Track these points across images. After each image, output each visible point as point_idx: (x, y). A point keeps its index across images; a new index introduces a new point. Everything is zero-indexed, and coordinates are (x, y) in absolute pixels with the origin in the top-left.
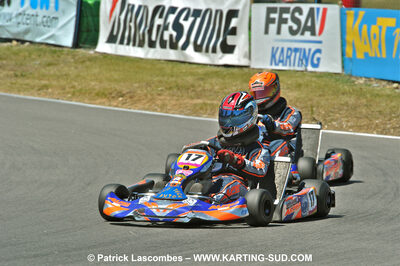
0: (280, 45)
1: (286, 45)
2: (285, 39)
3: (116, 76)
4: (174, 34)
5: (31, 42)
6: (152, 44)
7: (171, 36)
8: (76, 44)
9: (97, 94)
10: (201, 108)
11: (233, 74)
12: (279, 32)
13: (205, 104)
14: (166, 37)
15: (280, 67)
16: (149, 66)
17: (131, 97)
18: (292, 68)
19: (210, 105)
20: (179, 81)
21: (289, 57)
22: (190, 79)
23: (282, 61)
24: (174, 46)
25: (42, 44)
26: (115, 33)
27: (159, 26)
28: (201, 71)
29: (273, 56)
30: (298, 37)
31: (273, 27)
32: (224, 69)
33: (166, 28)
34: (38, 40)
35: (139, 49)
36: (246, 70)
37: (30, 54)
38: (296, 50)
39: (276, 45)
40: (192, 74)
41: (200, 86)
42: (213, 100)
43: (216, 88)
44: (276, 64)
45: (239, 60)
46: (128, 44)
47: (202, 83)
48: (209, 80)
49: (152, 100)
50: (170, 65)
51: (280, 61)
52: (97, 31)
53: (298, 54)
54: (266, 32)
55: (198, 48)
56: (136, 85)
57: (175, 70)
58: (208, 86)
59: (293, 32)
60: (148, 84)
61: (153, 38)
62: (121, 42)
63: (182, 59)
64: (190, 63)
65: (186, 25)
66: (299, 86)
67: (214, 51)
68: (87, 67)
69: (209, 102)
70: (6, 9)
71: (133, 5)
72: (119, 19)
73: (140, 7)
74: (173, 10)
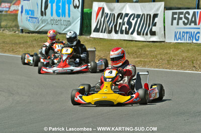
0: (179, 30)
1: (182, 31)
2: (181, 27)
4: (128, 27)
6: (116, 32)
7: (126, 28)
8: (81, 34)
10: (139, 63)
11: (156, 45)
12: (178, 24)
13: (141, 61)
14: (124, 29)
15: (179, 41)
16: (115, 43)
18: (185, 42)
19: (143, 61)
20: (129, 50)
21: (183, 36)
22: (135, 49)
23: (180, 38)
24: (127, 33)
26: (98, 27)
27: (120, 23)
28: (140, 44)
29: (176, 36)
30: (188, 26)
31: (175, 22)
32: (152, 43)
33: (124, 24)
34: (63, 32)
35: (109, 34)
36: (163, 43)
38: (187, 33)
39: (177, 31)
40: (136, 46)
41: (139, 52)
42: (145, 58)
43: (147, 53)
44: (177, 40)
45: (160, 38)
46: (104, 32)
47: (140, 50)
48: (144, 49)
50: (126, 42)
51: (179, 38)
52: (91, 26)
53: (188, 35)
54: (172, 24)
55: (139, 34)
56: (108, 52)
57: (128, 45)
58: (143, 52)
59: (185, 24)
61: (117, 29)
62: (102, 32)
63: (131, 39)
64: (136, 41)
65: (133, 22)
66: (189, 50)
67: (147, 34)
69: (143, 60)
70: (44, 17)
71: (108, 14)
72: (101, 20)
73: (111, 14)
74: (127, 15)
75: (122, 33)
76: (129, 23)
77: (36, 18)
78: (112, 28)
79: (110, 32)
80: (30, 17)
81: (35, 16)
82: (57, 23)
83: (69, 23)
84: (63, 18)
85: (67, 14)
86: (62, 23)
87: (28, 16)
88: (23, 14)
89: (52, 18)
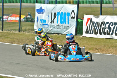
3: (92, 43)
4: (108, 30)
5: (61, 34)
7: (107, 31)
8: (76, 34)
9: (89, 49)
17: (100, 50)
20: (114, 45)
24: (108, 34)
25: (65, 34)
26: (88, 30)
27: (103, 28)
34: (64, 33)
35: (96, 35)
37: (63, 37)
49: (107, 51)
55: (116, 35)
56: (101, 46)
57: (111, 41)
60: (105, 46)
61: (101, 32)
62: (90, 33)
63: (111, 38)
65: (112, 27)
68: (82, 41)
70: (53, 24)
71: (94, 22)
72: (90, 26)
73: (96, 22)
74: (107, 23)
75: (105, 34)
76: (109, 28)
77: (47, 25)
78: (98, 31)
79: (96, 33)
80: (42, 24)
81: (46, 24)
82: (60, 28)
83: (68, 28)
84: (64, 25)
85: (67, 22)
86: (64, 28)
87: (42, 23)
88: (38, 22)
89: (57, 24)
